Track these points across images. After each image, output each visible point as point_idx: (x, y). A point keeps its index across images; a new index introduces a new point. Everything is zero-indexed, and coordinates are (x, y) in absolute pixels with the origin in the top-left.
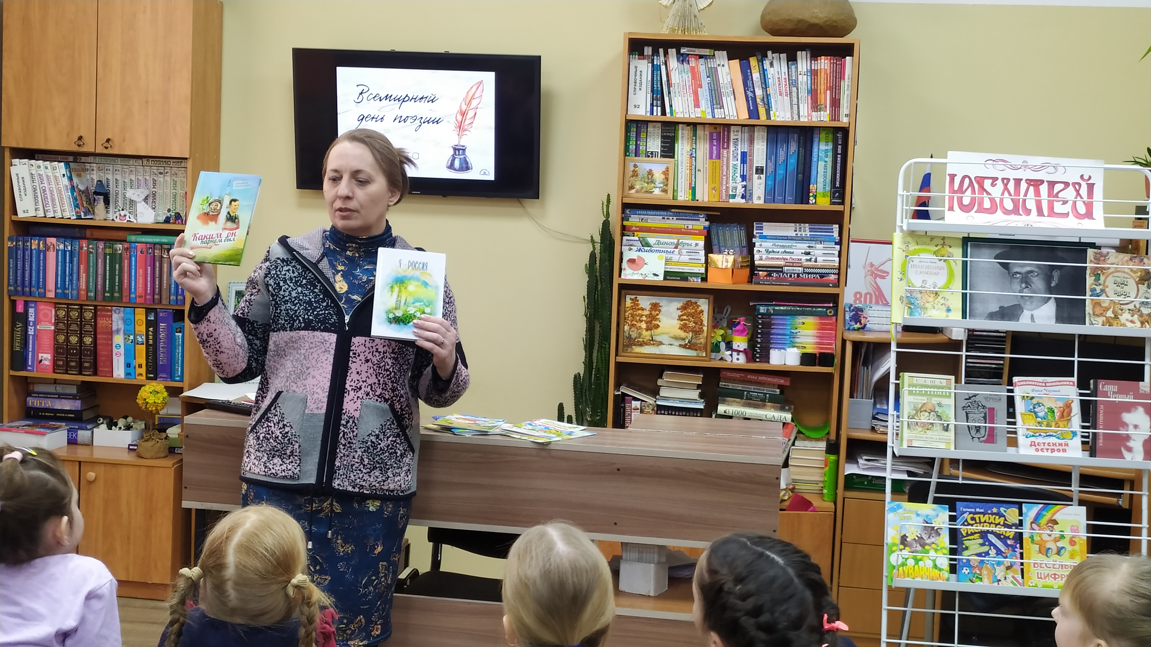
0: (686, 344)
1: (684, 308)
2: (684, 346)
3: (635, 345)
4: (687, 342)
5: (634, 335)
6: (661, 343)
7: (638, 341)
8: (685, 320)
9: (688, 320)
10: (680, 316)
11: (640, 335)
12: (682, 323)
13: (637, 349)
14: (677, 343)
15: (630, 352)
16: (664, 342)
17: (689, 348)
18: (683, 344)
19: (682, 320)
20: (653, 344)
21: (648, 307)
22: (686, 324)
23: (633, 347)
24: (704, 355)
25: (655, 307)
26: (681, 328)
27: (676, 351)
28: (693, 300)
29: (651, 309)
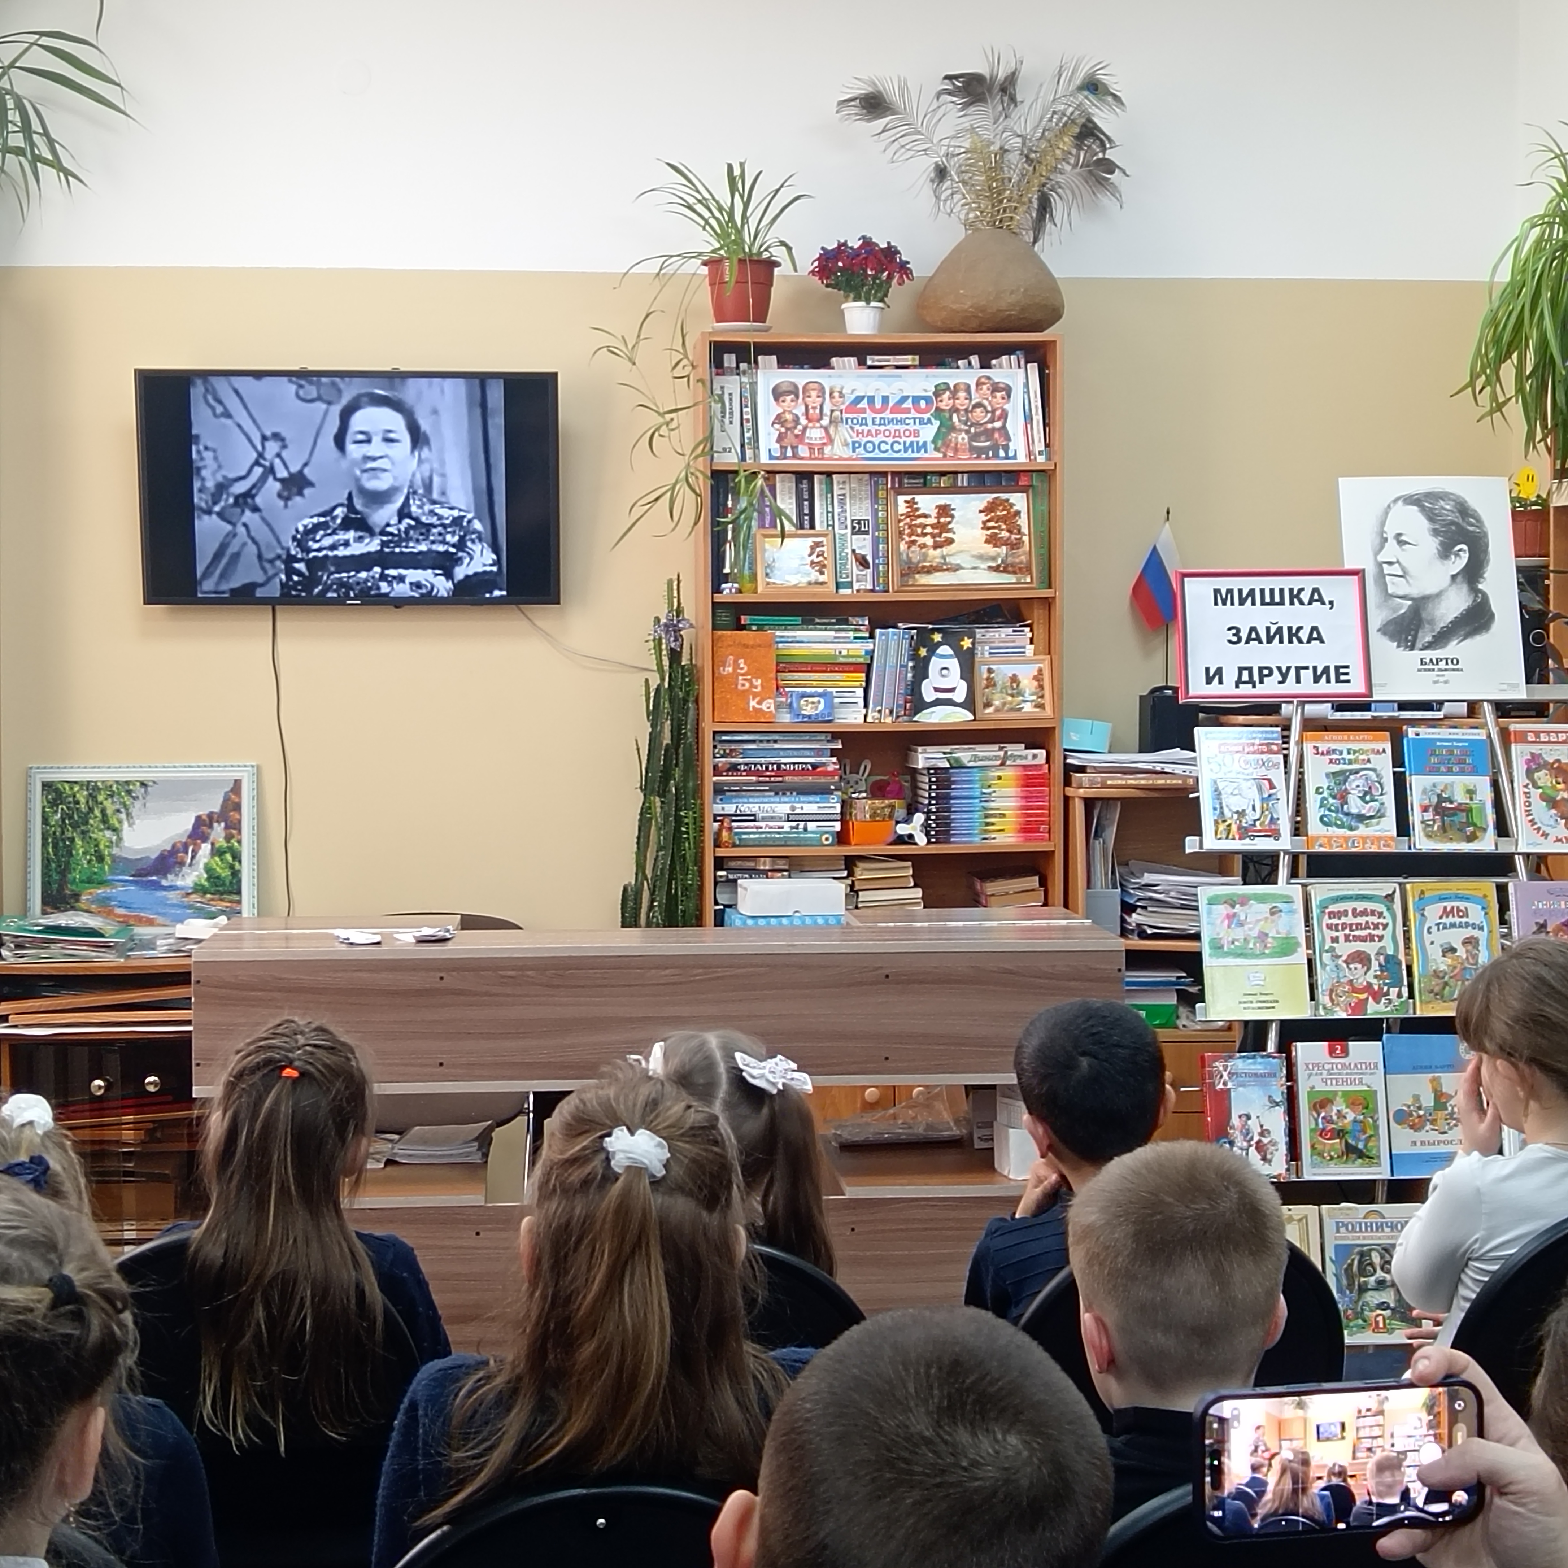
0: (999, 566)
1: (988, 510)
2: (996, 569)
3: (919, 573)
4: (999, 562)
5: (915, 558)
6: (957, 568)
7: (924, 567)
8: (994, 528)
9: (998, 528)
10: (984, 523)
11: (925, 557)
12: (989, 532)
13: (924, 579)
14: (984, 566)
15: (912, 585)
16: (963, 565)
17: (1005, 571)
18: (994, 565)
19: (989, 528)
20: (947, 570)
21: (934, 513)
22: (996, 534)
23: (917, 576)
24: (1028, 580)
25: (944, 510)
26: (987, 542)
27: (984, 577)
28: (1004, 496)
29: (939, 516)
